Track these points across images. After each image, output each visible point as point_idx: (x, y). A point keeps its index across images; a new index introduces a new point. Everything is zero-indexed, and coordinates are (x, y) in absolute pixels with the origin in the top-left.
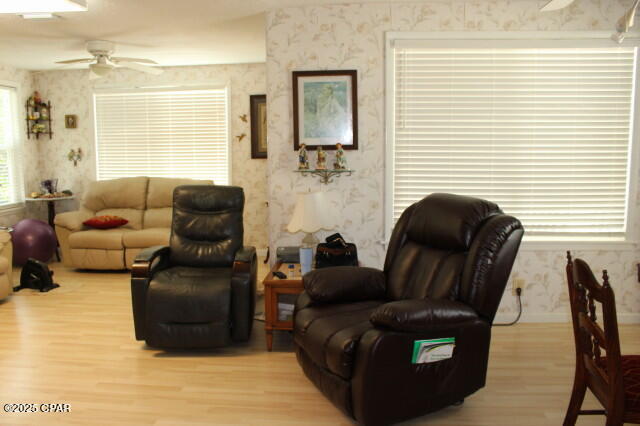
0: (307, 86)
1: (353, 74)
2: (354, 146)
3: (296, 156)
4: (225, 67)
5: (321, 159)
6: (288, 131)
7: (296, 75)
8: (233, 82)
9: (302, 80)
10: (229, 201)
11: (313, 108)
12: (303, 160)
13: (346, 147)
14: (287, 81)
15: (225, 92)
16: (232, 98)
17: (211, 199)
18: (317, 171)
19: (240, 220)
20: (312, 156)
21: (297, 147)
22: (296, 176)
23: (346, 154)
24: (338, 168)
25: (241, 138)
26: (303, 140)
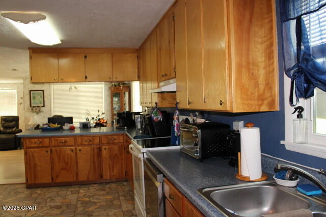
0: (33, 93)
1: (43, 91)
2: (44, 106)
3: (31, 109)
4: (16, 83)
5: (36, 109)
6: (29, 103)
7: (30, 91)
8: (18, 88)
9: (32, 92)
10: (15, 119)
11: (34, 98)
12: (32, 109)
13: (42, 106)
14: (28, 92)
15: (16, 91)
16: (18, 92)
17: (11, 118)
18: (36, 112)
19: (18, 124)
20: (35, 108)
21: (31, 106)
22: (31, 113)
23: (42, 108)
24: (40, 111)
25: (21, 104)
26: (32, 105)
